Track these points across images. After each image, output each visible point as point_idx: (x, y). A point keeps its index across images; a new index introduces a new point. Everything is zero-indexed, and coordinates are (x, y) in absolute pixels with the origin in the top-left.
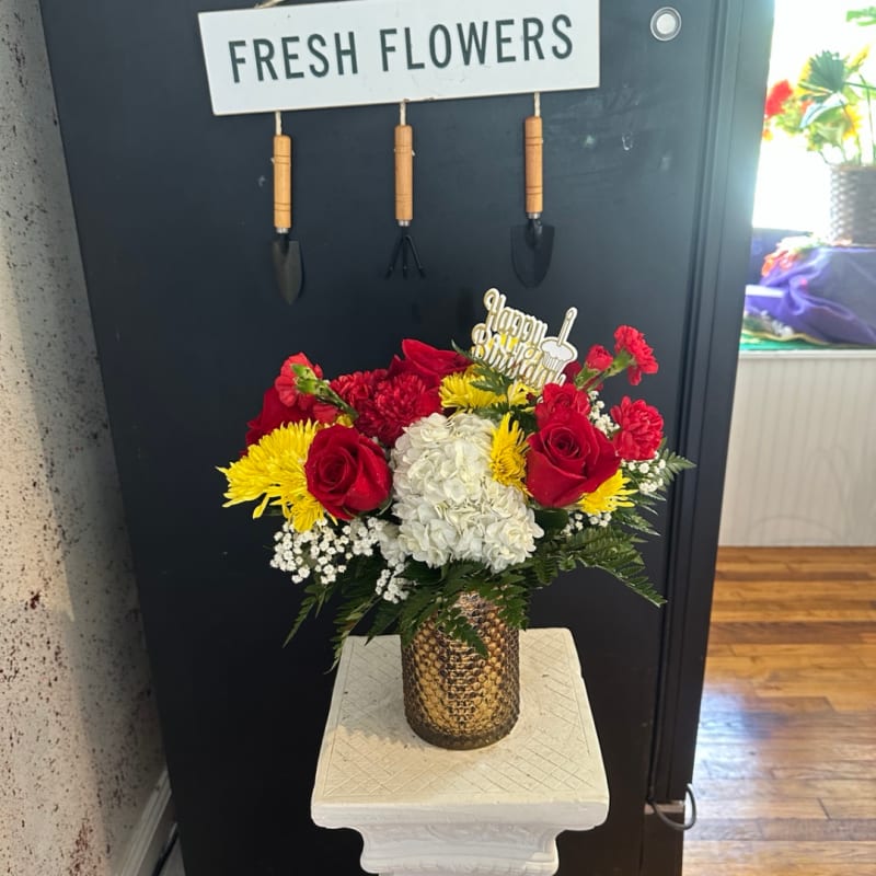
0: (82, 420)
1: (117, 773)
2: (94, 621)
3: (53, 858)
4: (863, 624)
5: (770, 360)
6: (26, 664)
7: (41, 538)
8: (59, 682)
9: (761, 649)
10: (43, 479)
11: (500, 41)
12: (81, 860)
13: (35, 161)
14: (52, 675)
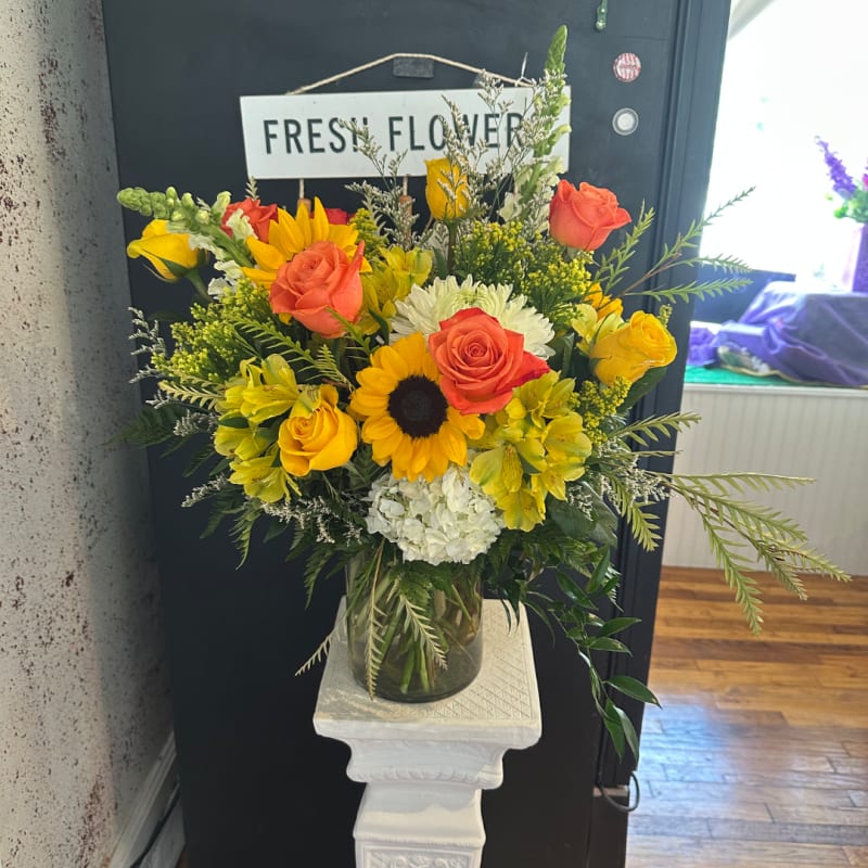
0: (116, 425)
1: (127, 739)
2: (115, 602)
3: (72, 806)
4: (824, 646)
5: (746, 394)
6: (60, 634)
7: (77, 525)
8: (85, 652)
9: (725, 665)
10: (82, 475)
11: (488, 130)
12: (93, 812)
13: (90, 203)
14: (79, 646)
